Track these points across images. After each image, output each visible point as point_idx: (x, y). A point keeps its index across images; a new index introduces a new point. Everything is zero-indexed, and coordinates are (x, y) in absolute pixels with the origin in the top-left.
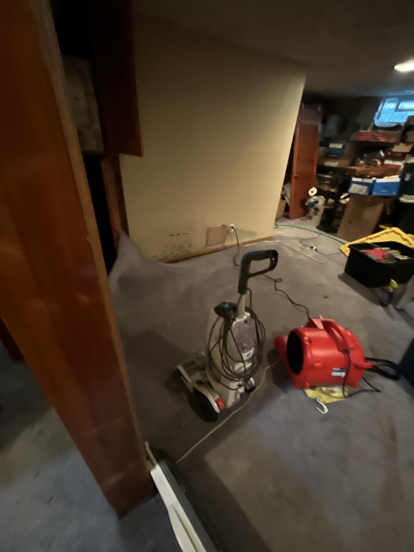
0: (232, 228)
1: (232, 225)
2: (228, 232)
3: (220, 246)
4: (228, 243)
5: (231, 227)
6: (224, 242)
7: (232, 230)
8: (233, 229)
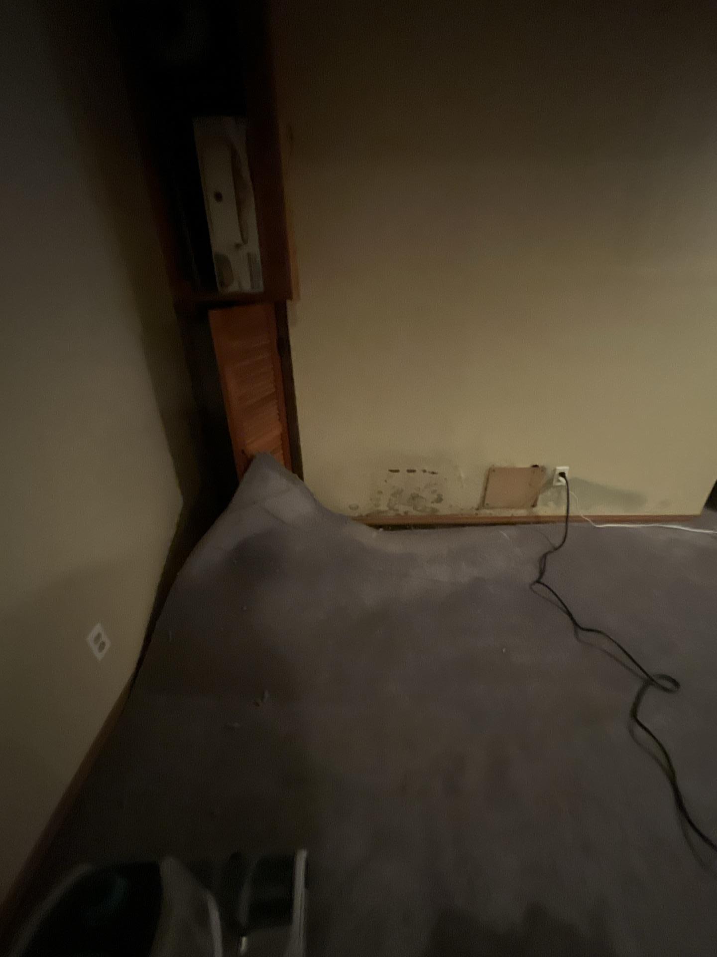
0: (562, 475)
1: (564, 468)
2: (549, 484)
3: (522, 513)
4: (543, 510)
5: (557, 472)
6: (534, 506)
7: (559, 481)
8: (561, 479)
